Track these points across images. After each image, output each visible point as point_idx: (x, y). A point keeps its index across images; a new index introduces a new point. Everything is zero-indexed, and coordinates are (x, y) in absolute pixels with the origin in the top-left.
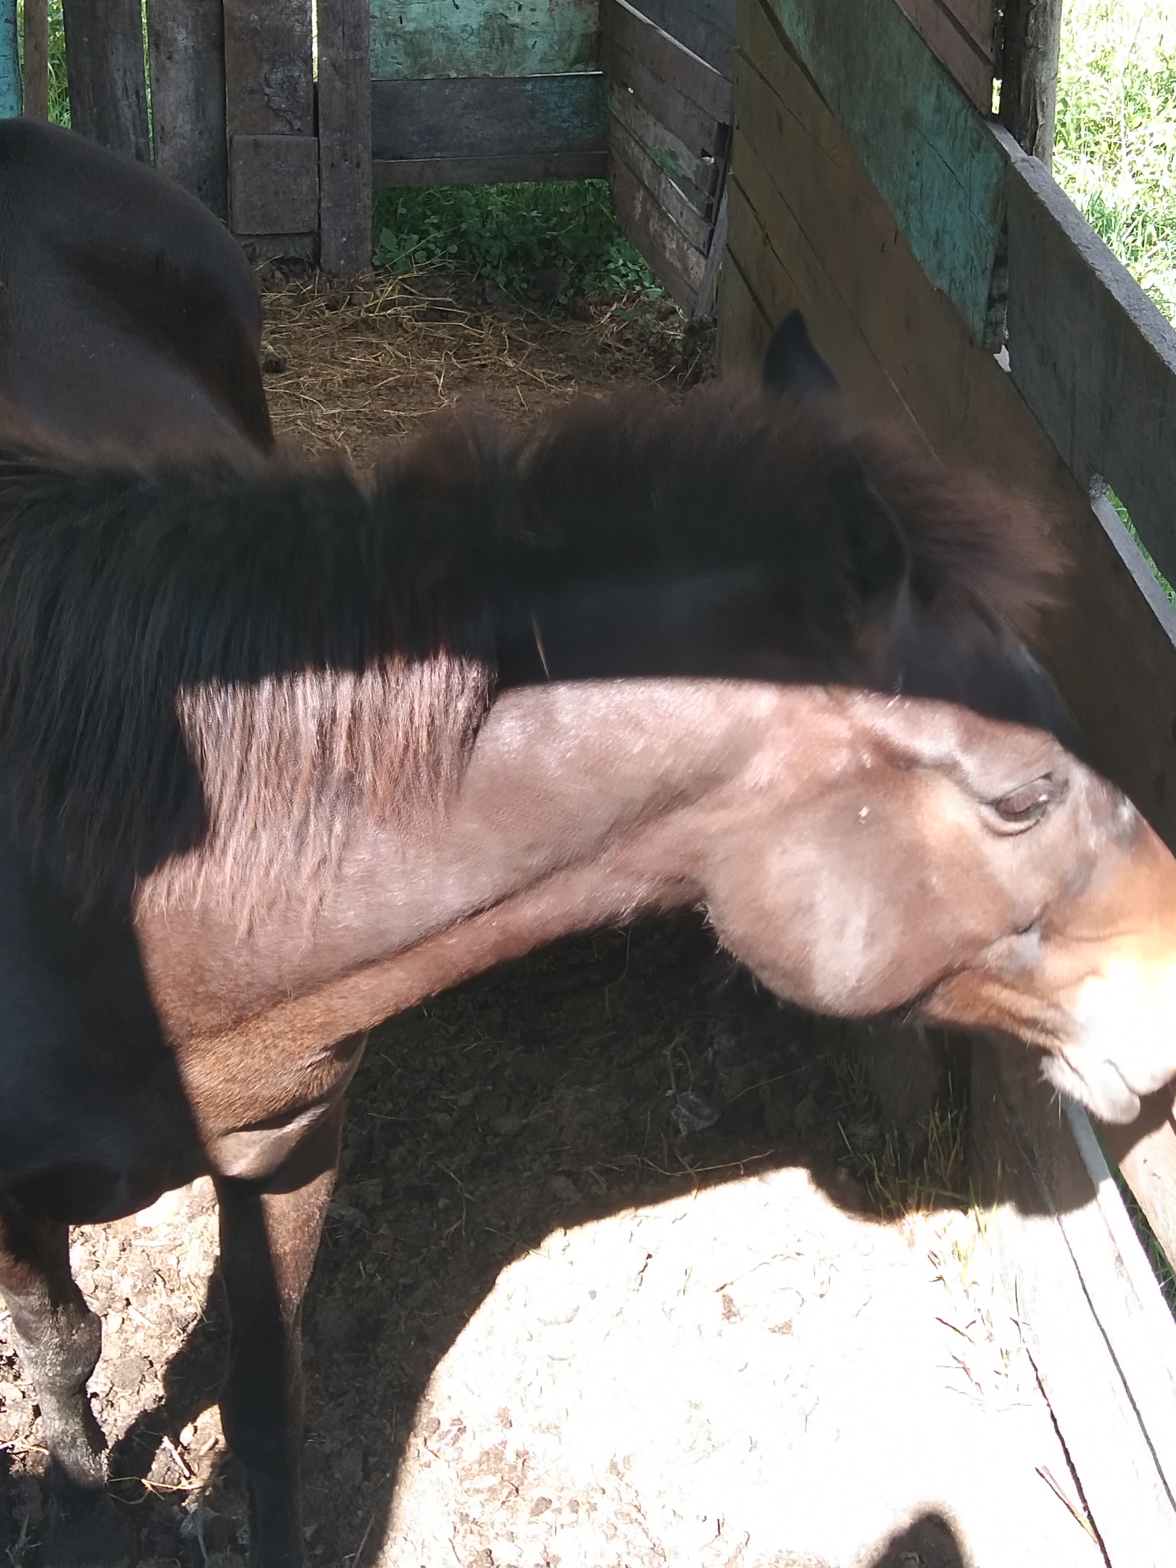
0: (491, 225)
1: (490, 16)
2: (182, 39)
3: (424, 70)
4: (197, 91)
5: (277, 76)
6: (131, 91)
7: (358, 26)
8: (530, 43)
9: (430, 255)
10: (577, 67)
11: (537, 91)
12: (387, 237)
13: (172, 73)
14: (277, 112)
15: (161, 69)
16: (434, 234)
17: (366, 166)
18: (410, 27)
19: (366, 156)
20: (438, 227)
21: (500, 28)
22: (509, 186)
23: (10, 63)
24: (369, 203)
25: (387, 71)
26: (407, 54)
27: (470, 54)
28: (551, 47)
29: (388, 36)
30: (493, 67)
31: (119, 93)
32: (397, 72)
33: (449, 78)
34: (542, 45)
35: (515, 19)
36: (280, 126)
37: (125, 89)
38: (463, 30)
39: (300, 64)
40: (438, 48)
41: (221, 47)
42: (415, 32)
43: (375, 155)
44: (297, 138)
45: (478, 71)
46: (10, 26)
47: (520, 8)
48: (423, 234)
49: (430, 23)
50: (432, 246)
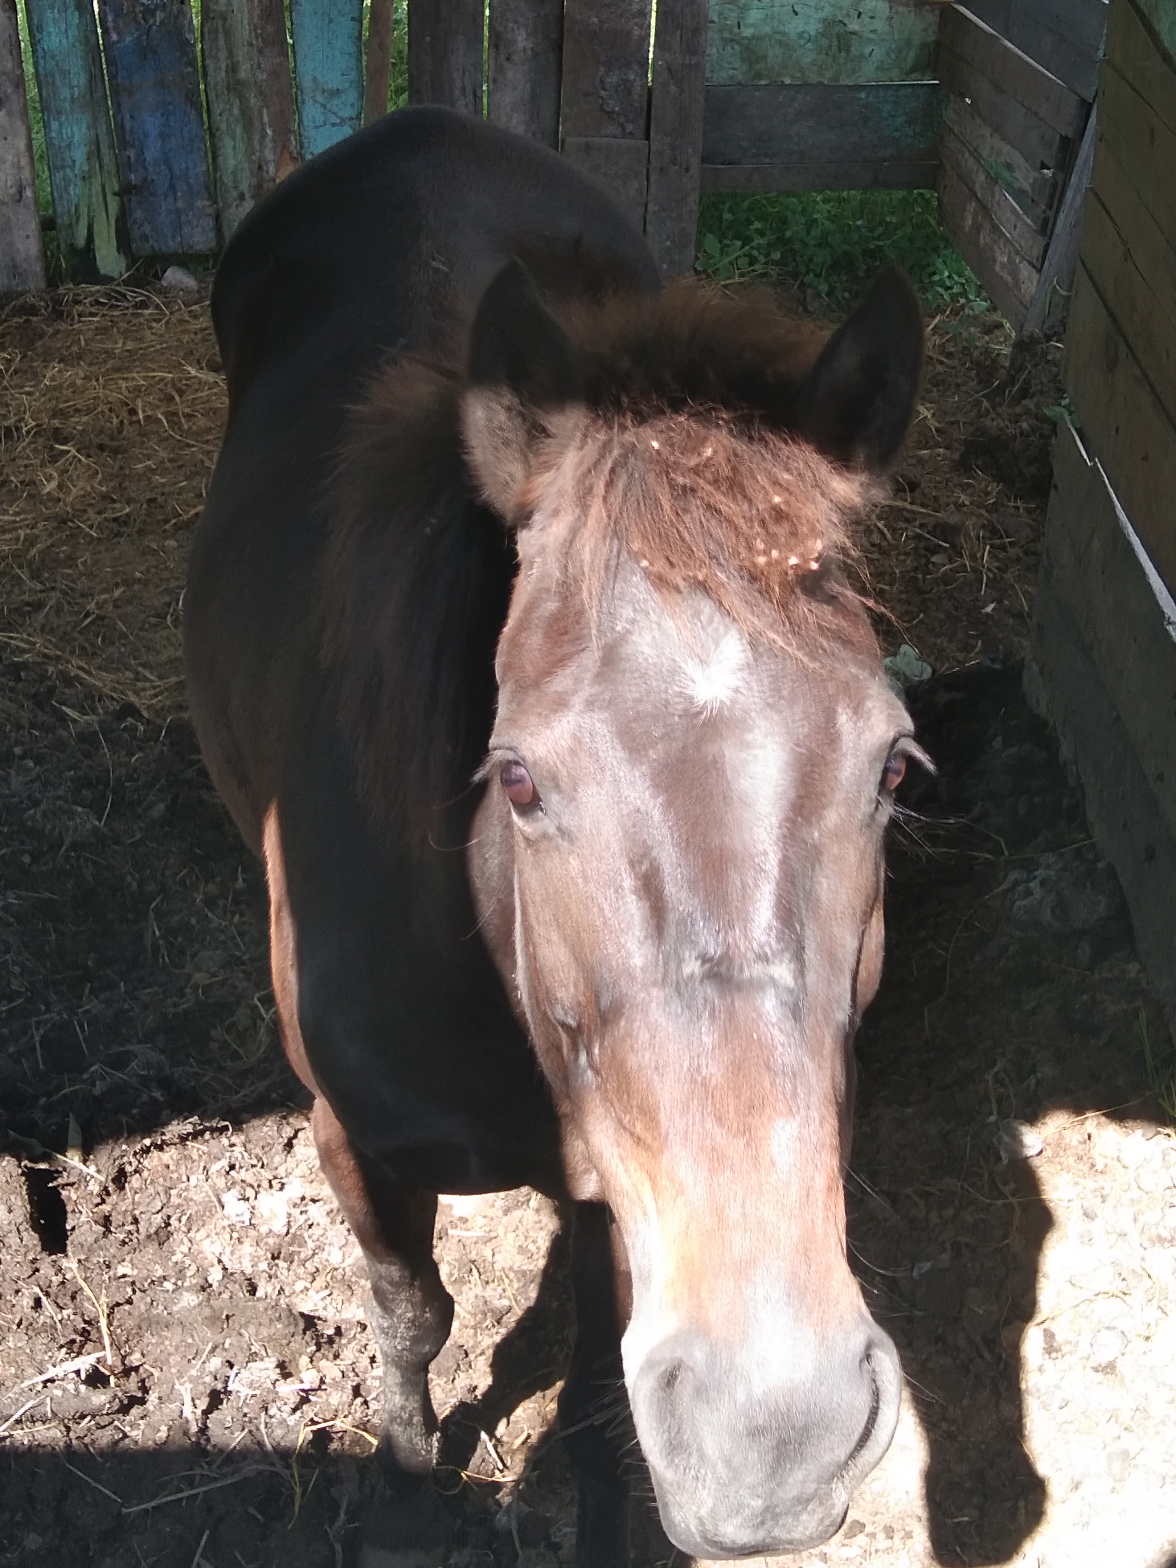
0: (816, 232)
1: (829, 23)
2: (522, 40)
3: (758, 76)
4: (532, 91)
5: (613, 79)
6: (469, 91)
7: (697, 31)
8: (867, 51)
9: (753, 261)
10: (913, 76)
11: (871, 99)
12: (711, 242)
13: (510, 74)
14: (610, 114)
15: (500, 70)
16: (758, 241)
17: (695, 170)
18: (748, 32)
19: (695, 162)
20: (761, 233)
21: (838, 36)
22: (834, 195)
23: (353, 62)
24: (695, 207)
25: (721, 76)
26: (743, 60)
27: (806, 61)
28: (888, 54)
29: (725, 42)
30: (828, 75)
31: (457, 93)
32: (732, 77)
33: (783, 85)
34: (879, 53)
35: (854, 26)
36: (612, 129)
37: (464, 89)
38: (801, 35)
39: (636, 67)
40: (774, 54)
41: (559, 48)
42: (753, 36)
43: (704, 160)
44: (628, 141)
45: (813, 78)
46: (355, 24)
47: (859, 15)
48: (747, 240)
49: (767, 29)
50: (755, 253)
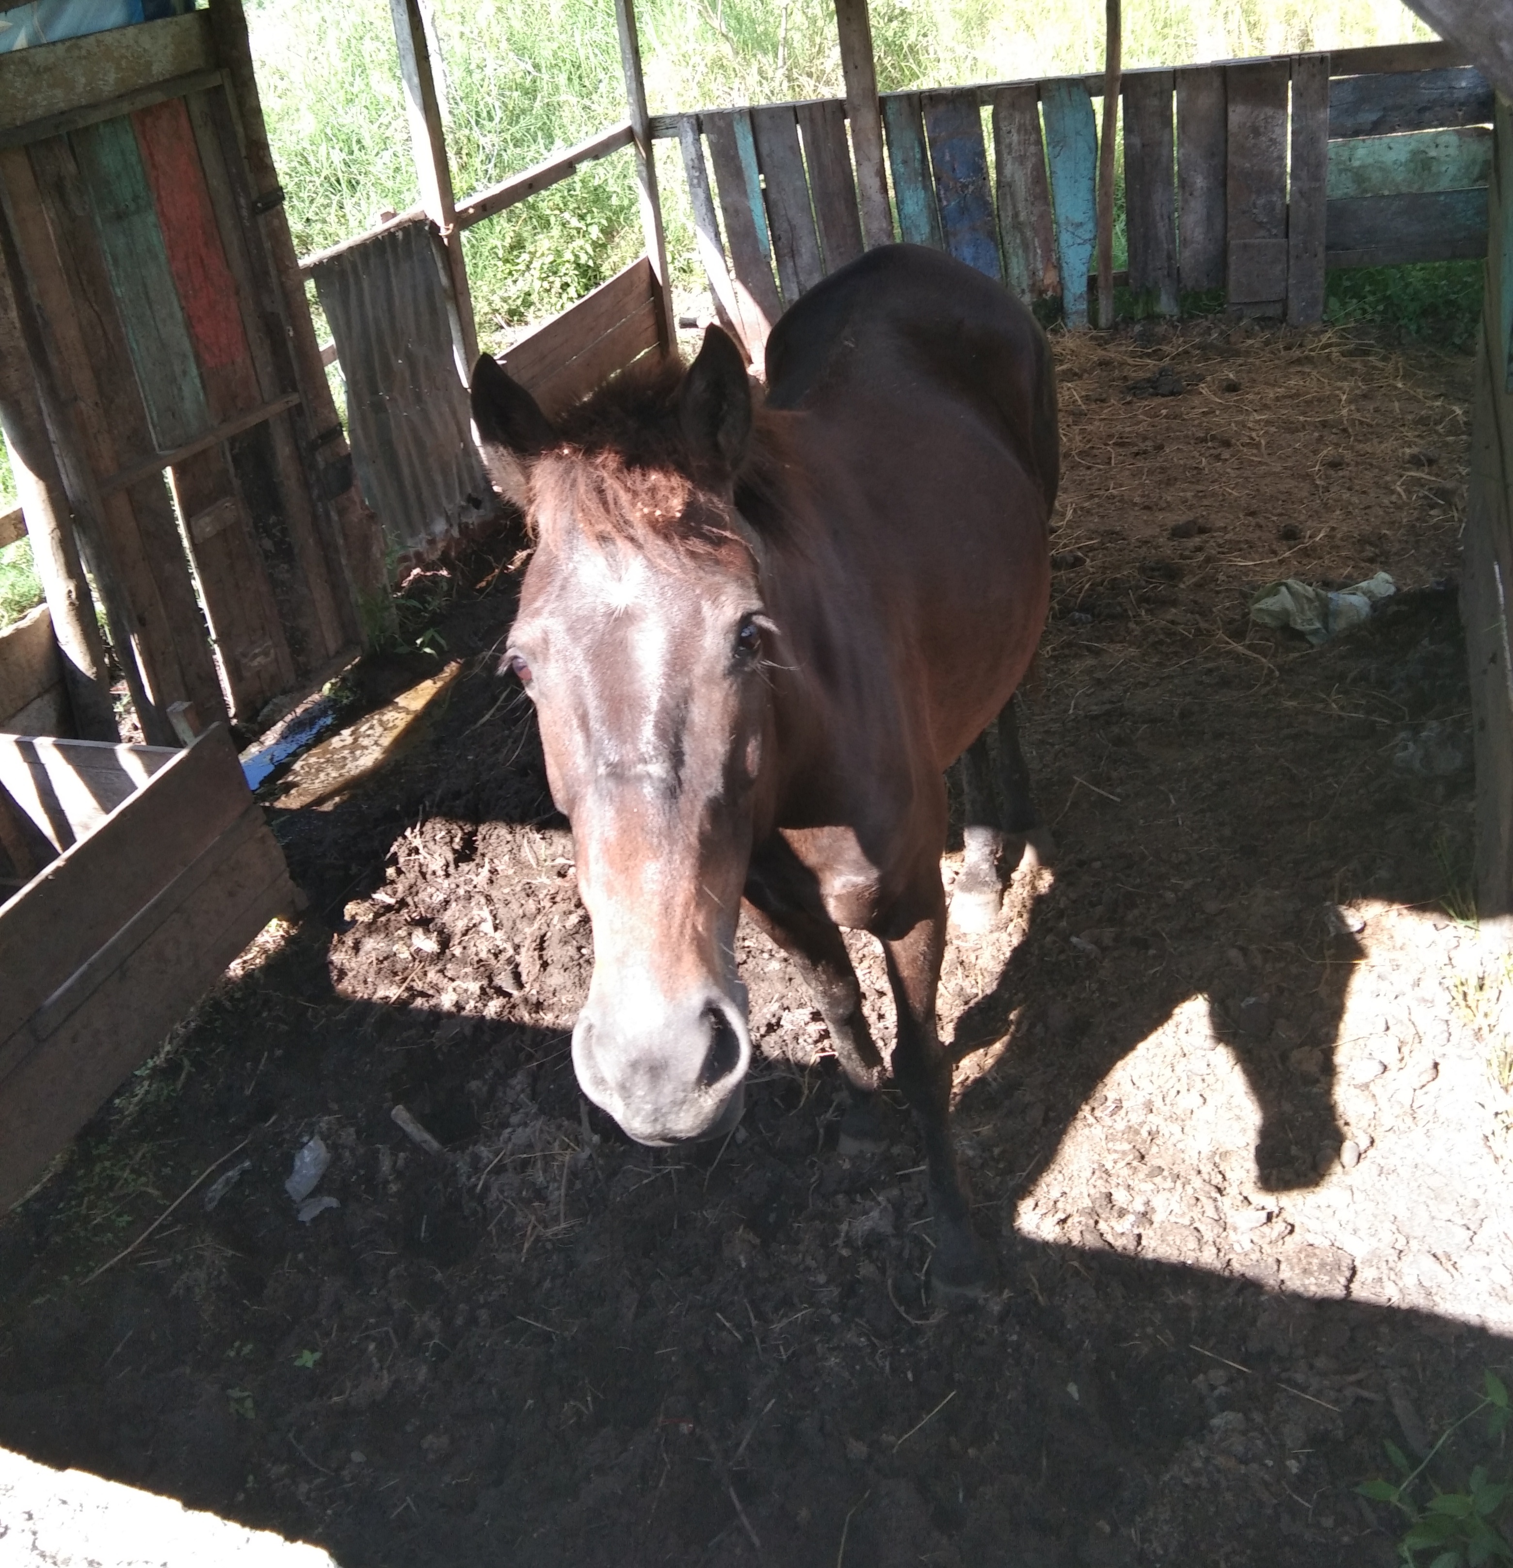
0: (1410, 290)
1: (1415, 153)
2: (1200, 182)
3: (1365, 191)
4: (1208, 213)
5: (1261, 202)
6: (1165, 217)
7: (1319, 165)
8: (1444, 169)
9: (1364, 312)
10: (1479, 182)
11: (1448, 200)
12: (1334, 303)
13: (1193, 204)
14: (1261, 225)
15: (1186, 201)
16: (1371, 298)
17: (1321, 255)
18: (1356, 163)
19: (1321, 250)
20: (1373, 293)
21: (1422, 161)
22: (1427, 265)
23: (1091, 205)
24: (1322, 279)
25: (1338, 193)
26: (1354, 182)
27: (1399, 179)
28: (1459, 170)
29: (1340, 171)
30: (1416, 186)
31: (1158, 218)
32: (1346, 194)
33: (1383, 196)
34: (1452, 170)
35: (1433, 153)
36: (1262, 233)
37: (1162, 216)
38: (1395, 162)
39: (1277, 192)
40: (1376, 176)
41: (1224, 184)
42: (1360, 167)
43: (1328, 248)
44: (1274, 241)
45: (1404, 189)
46: (1090, 182)
47: (1437, 146)
48: (1361, 298)
49: (1370, 161)
50: (1367, 307)
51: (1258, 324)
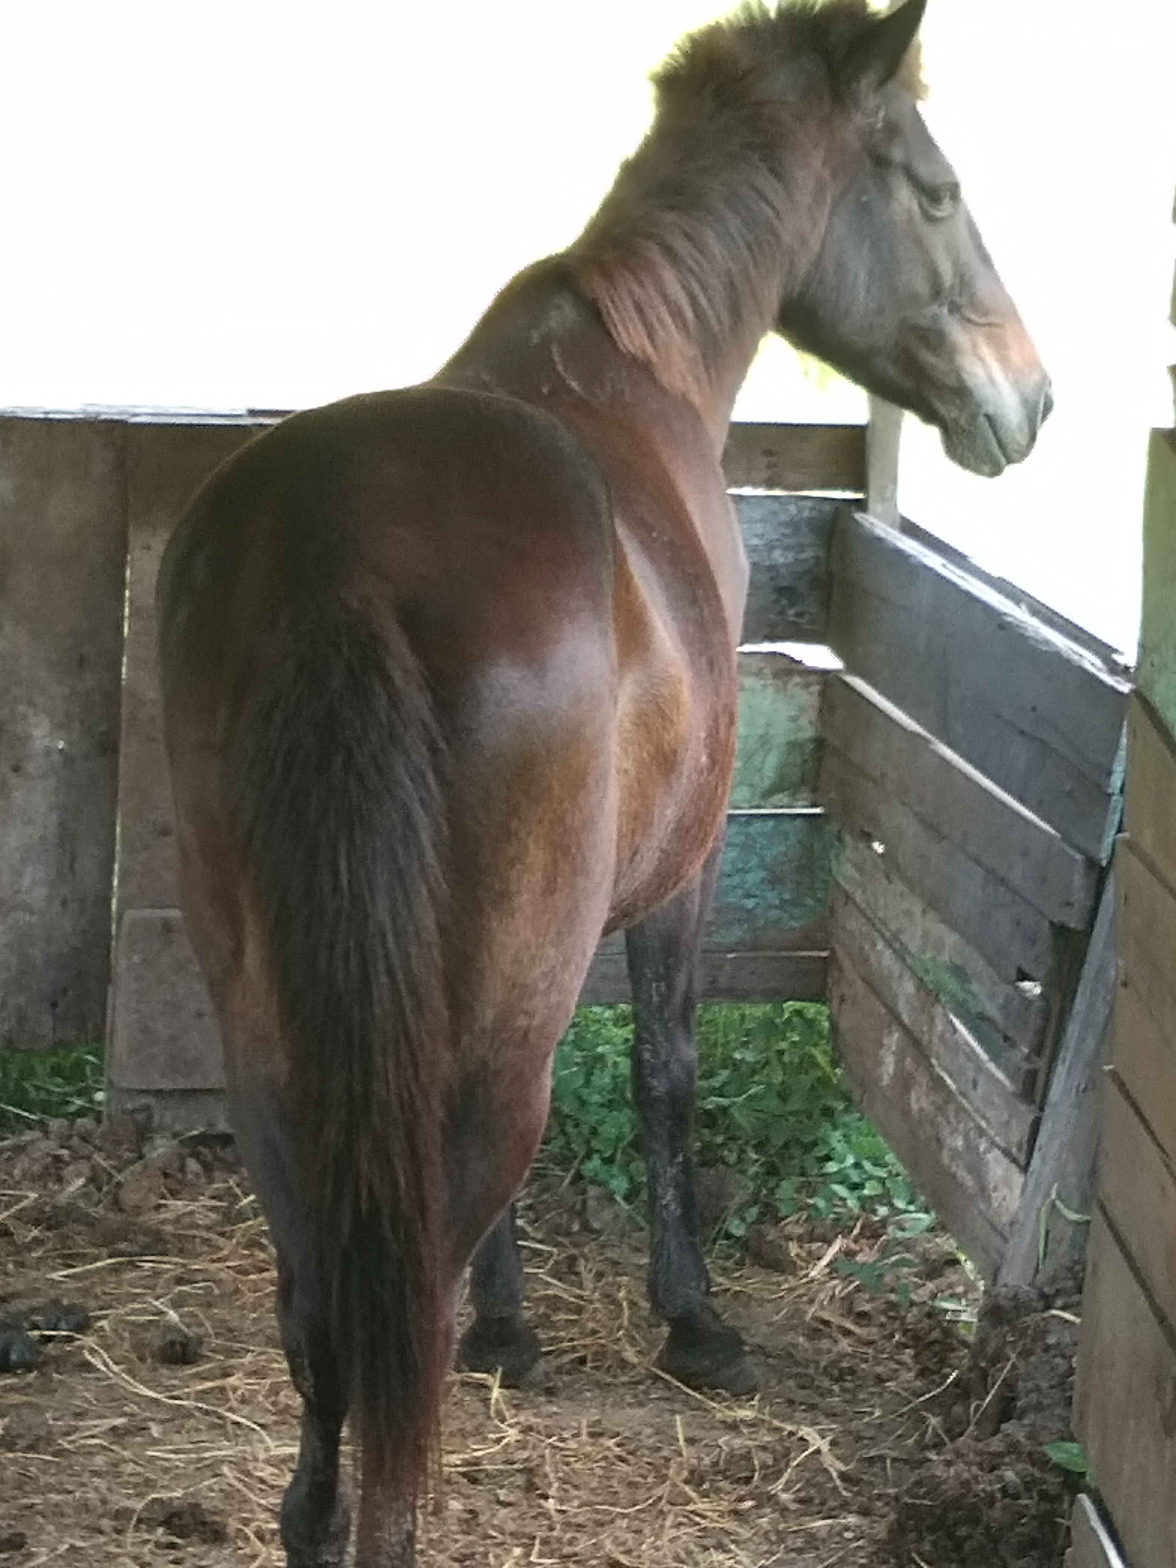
2: (42, 735)
10: (777, 798)
13: (19, 796)
51: (196, 1155)
